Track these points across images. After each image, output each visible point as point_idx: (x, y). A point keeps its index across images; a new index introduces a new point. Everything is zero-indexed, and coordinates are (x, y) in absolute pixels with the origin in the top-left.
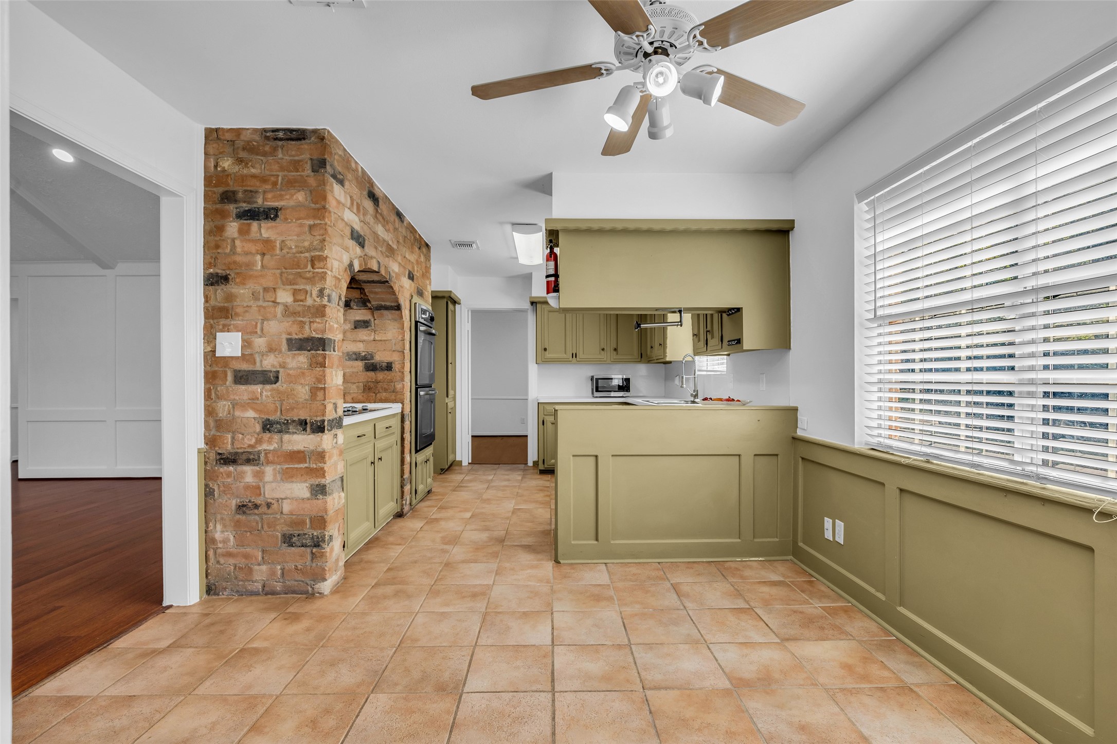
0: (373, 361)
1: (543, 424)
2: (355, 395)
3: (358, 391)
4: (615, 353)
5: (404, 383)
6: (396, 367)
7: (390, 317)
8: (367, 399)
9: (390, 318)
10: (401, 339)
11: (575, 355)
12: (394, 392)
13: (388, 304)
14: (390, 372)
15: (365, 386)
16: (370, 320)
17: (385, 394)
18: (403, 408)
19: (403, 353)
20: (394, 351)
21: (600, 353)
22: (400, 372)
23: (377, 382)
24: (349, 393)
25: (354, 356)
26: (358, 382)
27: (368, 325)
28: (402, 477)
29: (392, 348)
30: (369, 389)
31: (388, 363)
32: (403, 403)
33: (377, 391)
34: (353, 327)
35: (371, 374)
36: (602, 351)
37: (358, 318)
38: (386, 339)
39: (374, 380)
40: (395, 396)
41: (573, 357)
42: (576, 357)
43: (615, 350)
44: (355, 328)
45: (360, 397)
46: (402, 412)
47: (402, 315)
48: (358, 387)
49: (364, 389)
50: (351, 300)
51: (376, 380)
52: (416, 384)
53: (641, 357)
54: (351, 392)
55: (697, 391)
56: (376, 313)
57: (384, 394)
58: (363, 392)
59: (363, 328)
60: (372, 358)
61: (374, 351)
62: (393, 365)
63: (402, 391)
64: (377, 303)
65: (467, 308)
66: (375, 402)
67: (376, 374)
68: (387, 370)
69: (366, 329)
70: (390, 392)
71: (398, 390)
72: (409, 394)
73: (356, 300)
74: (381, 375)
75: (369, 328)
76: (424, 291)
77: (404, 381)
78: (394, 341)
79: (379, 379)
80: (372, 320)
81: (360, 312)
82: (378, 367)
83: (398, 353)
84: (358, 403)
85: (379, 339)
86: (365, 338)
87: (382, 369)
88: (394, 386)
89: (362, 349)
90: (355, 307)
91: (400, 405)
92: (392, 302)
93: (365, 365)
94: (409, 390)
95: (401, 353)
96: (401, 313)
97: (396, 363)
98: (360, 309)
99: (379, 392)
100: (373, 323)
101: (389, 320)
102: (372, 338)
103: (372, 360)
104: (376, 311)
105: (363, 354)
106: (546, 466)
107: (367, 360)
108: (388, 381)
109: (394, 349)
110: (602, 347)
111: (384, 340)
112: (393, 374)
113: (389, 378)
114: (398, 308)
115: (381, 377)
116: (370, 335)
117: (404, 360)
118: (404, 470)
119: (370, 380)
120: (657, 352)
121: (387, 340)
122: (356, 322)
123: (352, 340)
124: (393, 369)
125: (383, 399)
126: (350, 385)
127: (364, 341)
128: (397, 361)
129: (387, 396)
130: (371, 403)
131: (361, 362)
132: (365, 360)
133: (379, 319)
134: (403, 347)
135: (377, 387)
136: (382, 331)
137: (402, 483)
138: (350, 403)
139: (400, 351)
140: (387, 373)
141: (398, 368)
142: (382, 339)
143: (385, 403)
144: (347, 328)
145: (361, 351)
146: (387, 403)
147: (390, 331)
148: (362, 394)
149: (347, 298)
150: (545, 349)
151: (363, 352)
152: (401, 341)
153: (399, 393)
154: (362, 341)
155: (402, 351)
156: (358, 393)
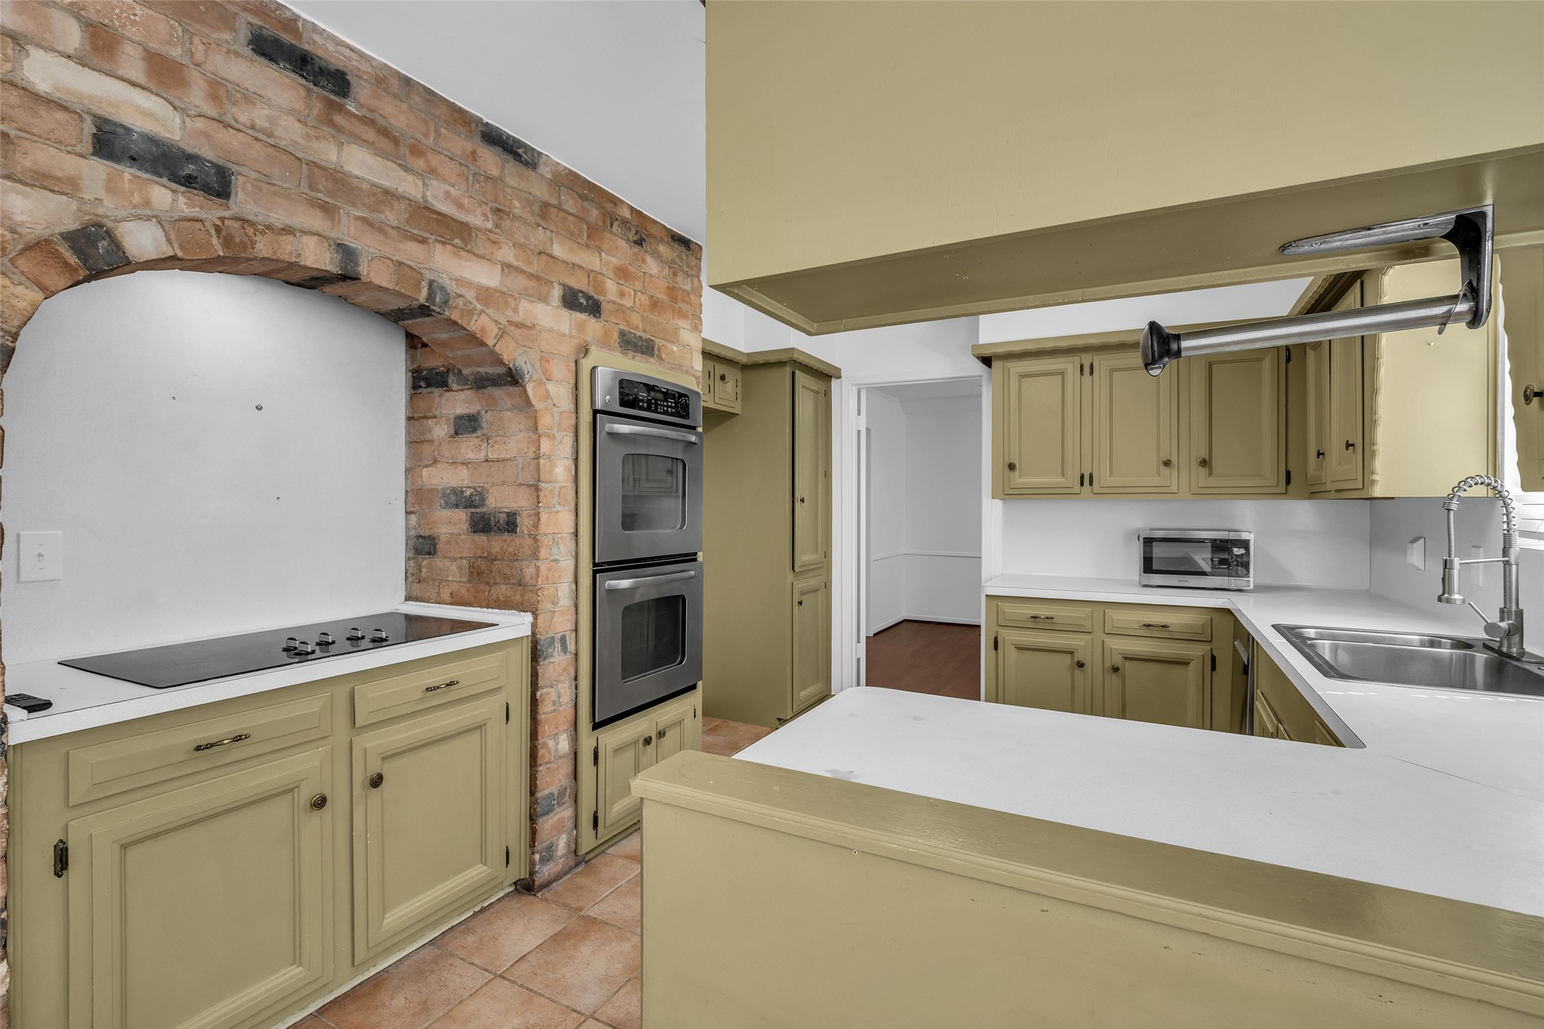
0: (483, 510)
1: (995, 647)
2: (455, 587)
3: (460, 577)
4: (1203, 471)
5: (539, 563)
6: (524, 523)
7: (509, 403)
8: (475, 597)
9: (509, 406)
10: (533, 455)
11: (1086, 480)
12: (520, 585)
13: (489, 370)
14: (514, 534)
15: (472, 568)
16: (479, 413)
18: (534, 626)
19: (537, 489)
20: (521, 485)
21: (1158, 472)
22: (530, 535)
23: (492, 559)
24: (446, 580)
25: (453, 498)
26: (461, 558)
27: (477, 424)
28: (532, 793)
29: (517, 477)
30: (478, 575)
31: (508, 514)
32: (542, 611)
33: (492, 581)
34: (452, 432)
35: (481, 539)
36: (1163, 467)
37: (460, 410)
38: (506, 456)
39: (486, 555)
40: (522, 595)
41: (1082, 484)
42: (1091, 483)
43: (1204, 463)
44: (457, 433)
45: (462, 592)
46: (534, 634)
47: (527, 396)
48: (460, 568)
49: (471, 573)
50: (447, 372)
51: (489, 554)
52: (594, 563)
53: (1288, 482)
54: (450, 578)
56: (482, 395)
57: (504, 587)
58: (470, 581)
59: (469, 432)
60: (483, 500)
61: (486, 485)
62: (519, 520)
63: (534, 582)
65: (853, 385)
66: (487, 606)
67: (489, 541)
68: (509, 531)
69: (474, 435)
70: (513, 584)
74: (497, 543)
75: (479, 433)
76: (658, 342)
77: (538, 559)
78: (519, 461)
79: (494, 551)
80: (482, 412)
81: (462, 395)
82: (492, 523)
83: (527, 491)
84: (461, 605)
85: (496, 456)
86: (471, 455)
87: (499, 529)
88: (521, 570)
89: (466, 482)
90: (455, 387)
91: (528, 618)
92: (492, 363)
93: (471, 518)
95: (533, 491)
96: (525, 390)
97: (525, 514)
98: (462, 390)
99: (496, 583)
100: (484, 419)
101: (508, 410)
102: (482, 455)
103: (482, 506)
104: (480, 391)
105: (468, 493)
107: (475, 507)
108: (510, 557)
109: (520, 481)
110: (1165, 457)
111: (504, 460)
112: (518, 542)
113: (511, 549)
114: (514, 378)
115: (498, 548)
116: (479, 448)
117: (538, 507)
118: (536, 778)
119: (479, 553)
120: (1338, 466)
121: (508, 459)
122: (458, 421)
123: (451, 461)
124: (518, 529)
125: (501, 599)
126: (447, 563)
127: (470, 463)
128: (525, 509)
129: (508, 594)
130: (481, 607)
131: (464, 510)
132: (470, 507)
133: (492, 408)
134: (536, 476)
135: (491, 571)
136: (499, 438)
137: (532, 811)
138: (448, 604)
139: (531, 486)
140: (508, 538)
141: (527, 527)
142: (501, 456)
143: (503, 611)
144: (443, 434)
145: (464, 485)
146: (506, 611)
147: (513, 437)
148: (467, 585)
149: (443, 366)
150: (1012, 467)
151: (467, 488)
152: (534, 459)
153: (529, 588)
154: (467, 464)
155: (534, 485)
156: (460, 582)
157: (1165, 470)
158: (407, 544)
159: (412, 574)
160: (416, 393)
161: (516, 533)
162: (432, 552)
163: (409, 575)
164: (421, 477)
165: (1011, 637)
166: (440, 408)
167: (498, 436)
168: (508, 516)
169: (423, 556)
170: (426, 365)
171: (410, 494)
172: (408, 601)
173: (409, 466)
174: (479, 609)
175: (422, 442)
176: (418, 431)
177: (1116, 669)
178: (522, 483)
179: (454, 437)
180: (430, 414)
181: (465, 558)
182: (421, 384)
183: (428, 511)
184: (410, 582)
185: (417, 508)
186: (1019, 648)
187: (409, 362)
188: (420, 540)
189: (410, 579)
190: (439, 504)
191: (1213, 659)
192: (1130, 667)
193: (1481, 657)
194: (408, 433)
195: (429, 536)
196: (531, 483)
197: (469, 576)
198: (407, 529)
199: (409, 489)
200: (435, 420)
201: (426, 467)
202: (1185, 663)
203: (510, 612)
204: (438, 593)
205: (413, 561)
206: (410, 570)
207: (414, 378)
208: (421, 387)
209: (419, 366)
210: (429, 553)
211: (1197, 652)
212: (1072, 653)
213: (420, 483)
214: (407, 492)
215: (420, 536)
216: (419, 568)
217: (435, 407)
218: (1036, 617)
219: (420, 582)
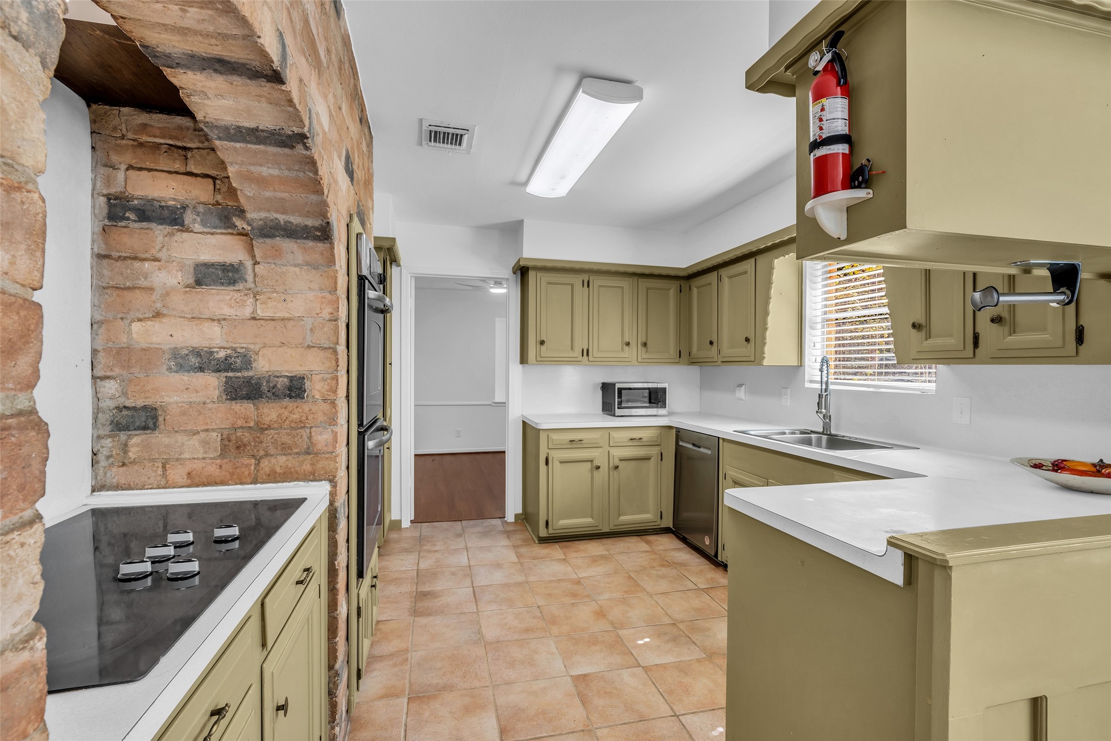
0: (250, 373)
1: (547, 463)
2: (197, 465)
3: (205, 452)
4: (644, 349)
5: (335, 429)
6: (316, 388)
7: (300, 257)
8: (232, 474)
9: (301, 262)
10: (328, 317)
11: (586, 353)
12: (308, 454)
13: (295, 219)
14: (299, 401)
15: (226, 441)
16: (242, 263)
17: (284, 458)
18: (333, 495)
19: (335, 352)
20: (309, 347)
21: (622, 350)
22: (325, 400)
23: (261, 428)
24: (177, 460)
25: (194, 360)
26: (207, 430)
27: (237, 276)
28: (331, 667)
29: (304, 338)
30: (238, 448)
31: (291, 379)
32: (333, 481)
33: (262, 453)
34: (191, 281)
35: (245, 408)
36: (625, 346)
37: (207, 256)
38: (287, 315)
39: (252, 424)
40: (312, 464)
41: (583, 356)
42: (588, 355)
43: (645, 344)
45: (212, 470)
46: (330, 501)
47: (333, 255)
48: (205, 443)
49: (224, 447)
50: (184, 208)
51: (257, 423)
52: (360, 425)
53: (680, 357)
54: (186, 456)
55: (830, 416)
56: (261, 247)
57: (282, 459)
58: (222, 455)
59: (222, 284)
60: (247, 363)
61: (252, 347)
62: (307, 384)
63: (331, 449)
64: (263, 215)
65: (410, 273)
66: (255, 482)
67: (257, 409)
68: (291, 397)
69: (231, 288)
70: (297, 453)
71: (319, 447)
72: (344, 450)
73: (201, 209)
74: (271, 411)
75: (240, 286)
76: (366, 218)
77: (336, 424)
78: (309, 323)
79: (266, 420)
80: (249, 264)
81: (212, 240)
82: (265, 388)
83: (322, 354)
84: (204, 485)
85: (268, 314)
86: (227, 311)
87: (275, 395)
88: (310, 438)
89: (218, 341)
90: (197, 227)
91: (328, 486)
92: (308, 214)
93: (226, 383)
94: (345, 443)
95: (328, 354)
96: (332, 248)
97: (316, 378)
98: (212, 234)
99: (267, 455)
100: (250, 271)
101: (295, 265)
102: (248, 312)
103: (247, 369)
104: (261, 240)
105: (222, 354)
106: (551, 531)
107: (233, 370)
108: (293, 425)
109: (308, 342)
110: (627, 340)
111: (283, 319)
112: (306, 408)
113: (295, 417)
114: (324, 234)
115: (273, 415)
116: (242, 304)
117: (336, 370)
118: (334, 653)
119: (240, 423)
121: (289, 319)
122: (203, 269)
123: (189, 316)
124: (306, 395)
125: (278, 471)
126: (180, 438)
127: (224, 319)
128: (317, 372)
129: (290, 465)
130: (241, 483)
131: (214, 374)
132: (226, 370)
133: (269, 261)
134: (334, 339)
135: (262, 442)
136: (275, 295)
137: (331, 686)
138: (181, 487)
139: (326, 348)
140: (291, 405)
141: (319, 391)
142: (278, 315)
143: (280, 484)
144: (175, 282)
145: (215, 345)
146: (285, 484)
147: (300, 295)
148: (218, 461)
149: (174, 199)
150: (542, 343)
151: (220, 348)
152: (330, 320)
153: (323, 455)
154: (219, 320)
155: (330, 348)
156: (204, 458)
157: (626, 348)
158: (95, 419)
159: (108, 457)
160: (115, 226)
161: (303, 398)
162: (151, 425)
163: (101, 457)
164: (130, 333)
165: (556, 455)
166: (168, 250)
167: (273, 292)
168: (291, 381)
169: (130, 433)
170: (139, 193)
171: (101, 355)
172: (99, 490)
173: (98, 317)
174: (239, 486)
175: (128, 288)
176: (122, 274)
177: (617, 467)
178: (311, 344)
179: (194, 288)
180: (147, 256)
181: (213, 430)
182: (127, 215)
183: (142, 375)
184: (105, 468)
185: (117, 371)
186: (561, 462)
187: (99, 184)
188: (125, 412)
189: (103, 463)
190: (165, 367)
191: (661, 453)
192: (622, 465)
193: (825, 437)
194: (96, 274)
195: (145, 408)
196: (325, 346)
197: (221, 449)
198: (97, 397)
199: (99, 348)
200: (157, 263)
201: (140, 320)
202: (648, 459)
203: (292, 484)
204: (164, 475)
205: (110, 440)
206: (105, 452)
207: (110, 206)
208: (128, 219)
209: (121, 192)
210: (145, 428)
211: (654, 451)
212: (592, 461)
213: (125, 340)
214: (94, 352)
215: (125, 407)
216: (125, 448)
217: (158, 248)
218: (573, 441)
219: (124, 465)
